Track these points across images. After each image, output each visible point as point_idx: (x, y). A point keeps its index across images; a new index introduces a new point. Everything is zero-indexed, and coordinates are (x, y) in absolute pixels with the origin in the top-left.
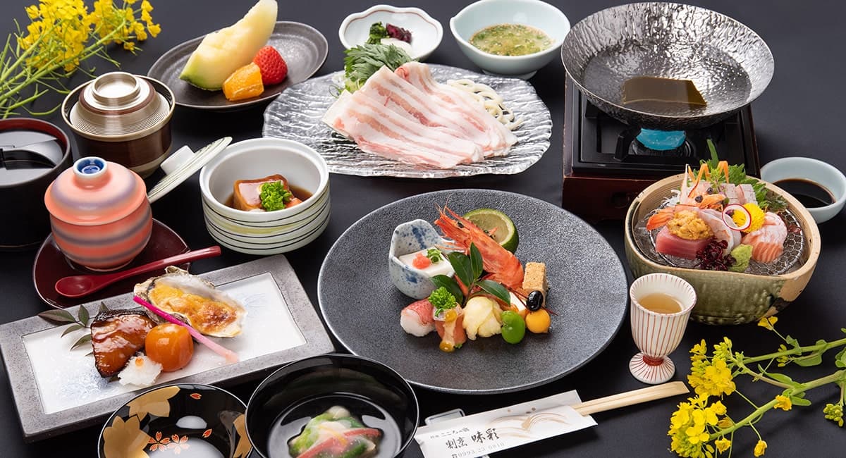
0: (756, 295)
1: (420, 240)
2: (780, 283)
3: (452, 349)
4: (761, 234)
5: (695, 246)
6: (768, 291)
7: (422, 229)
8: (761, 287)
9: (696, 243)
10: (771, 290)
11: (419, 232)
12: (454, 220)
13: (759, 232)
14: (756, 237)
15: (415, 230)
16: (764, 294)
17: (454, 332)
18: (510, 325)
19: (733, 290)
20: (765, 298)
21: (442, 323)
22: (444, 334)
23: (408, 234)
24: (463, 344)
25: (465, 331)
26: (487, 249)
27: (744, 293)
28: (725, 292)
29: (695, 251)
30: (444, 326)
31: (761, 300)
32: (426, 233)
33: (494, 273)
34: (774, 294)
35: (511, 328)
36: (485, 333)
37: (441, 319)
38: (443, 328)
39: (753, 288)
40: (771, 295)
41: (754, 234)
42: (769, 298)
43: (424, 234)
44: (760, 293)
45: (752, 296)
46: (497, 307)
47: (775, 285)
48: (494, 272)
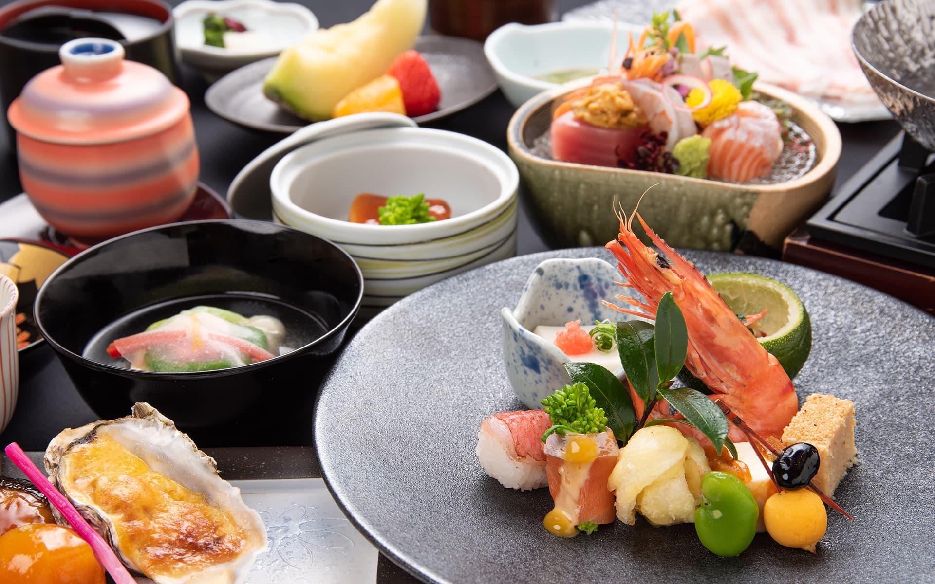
0: (705, 220)
1: (593, 306)
2: (748, 199)
3: (569, 531)
4: (730, 127)
5: (613, 139)
6: (726, 212)
7: (599, 280)
8: (714, 204)
9: (615, 134)
10: (731, 211)
11: (593, 287)
12: (650, 249)
13: (726, 123)
14: (721, 131)
15: (584, 279)
16: (720, 218)
17: (581, 491)
18: (716, 506)
19: (665, 207)
20: (721, 228)
21: (558, 462)
22: (558, 490)
23: (567, 286)
24: (601, 527)
25: (612, 497)
26: (714, 329)
27: (683, 215)
28: (651, 210)
29: (613, 147)
30: (562, 470)
31: (715, 231)
32: (608, 292)
33: (721, 392)
34: (738, 219)
35: (717, 514)
36: (654, 512)
37: (559, 454)
38: (559, 477)
39: (700, 204)
40: (733, 222)
41: (717, 125)
42: (729, 228)
43: (603, 295)
44: (713, 215)
45: (698, 219)
46: (699, 459)
47: (739, 201)
48: (724, 388)
